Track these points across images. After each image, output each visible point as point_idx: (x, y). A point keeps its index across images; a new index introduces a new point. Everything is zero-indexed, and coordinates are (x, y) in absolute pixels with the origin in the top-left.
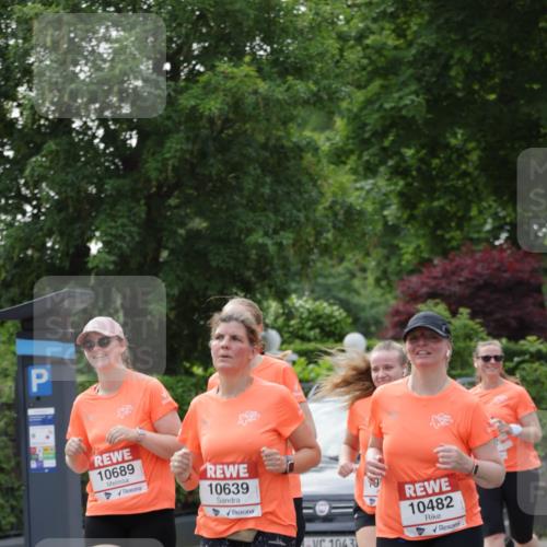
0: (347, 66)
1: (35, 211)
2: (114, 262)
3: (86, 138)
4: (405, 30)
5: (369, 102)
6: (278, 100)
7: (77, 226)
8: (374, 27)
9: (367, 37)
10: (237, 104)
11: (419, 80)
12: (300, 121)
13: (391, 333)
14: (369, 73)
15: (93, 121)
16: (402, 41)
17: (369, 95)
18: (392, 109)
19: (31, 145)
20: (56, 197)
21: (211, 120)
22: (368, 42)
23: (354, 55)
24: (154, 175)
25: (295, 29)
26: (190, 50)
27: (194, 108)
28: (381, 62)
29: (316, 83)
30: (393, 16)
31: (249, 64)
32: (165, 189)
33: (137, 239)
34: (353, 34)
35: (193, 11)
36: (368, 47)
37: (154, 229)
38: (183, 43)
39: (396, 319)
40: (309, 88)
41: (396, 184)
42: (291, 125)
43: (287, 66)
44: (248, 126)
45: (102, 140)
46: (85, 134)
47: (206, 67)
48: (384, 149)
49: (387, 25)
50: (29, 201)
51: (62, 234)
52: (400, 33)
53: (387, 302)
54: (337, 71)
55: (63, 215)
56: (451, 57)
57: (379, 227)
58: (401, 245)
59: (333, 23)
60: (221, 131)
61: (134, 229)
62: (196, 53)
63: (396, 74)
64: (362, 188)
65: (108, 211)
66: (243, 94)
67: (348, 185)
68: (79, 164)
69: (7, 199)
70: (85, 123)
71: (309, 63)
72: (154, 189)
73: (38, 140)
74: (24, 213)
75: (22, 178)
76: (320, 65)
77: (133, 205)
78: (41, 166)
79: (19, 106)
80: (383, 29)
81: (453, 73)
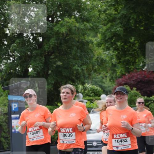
0: (101, 19)
1: (13, 59)
2: (36, 74)
3: (28, 39)
4: (117, 9)
5: (107, 30)
6: (82, 29)
7: (25, 63)
8: (109, 8)
9: (107, 11)
10: (70, 30)
11: (121, 23)
12: (88, 35)
14: (107, 21)
15: (29, 34)
16: (117, 12)
17: (107, 27)
18: (114, 31)
19: (12, 41)
20: (19, 55)
21: (63, 34)
23: (103, 16)
24: (46, 49)
25: (86, 8)
26: (57, 14)
27: (58, 31)
28: (111, 18)
29: (92, 24)
30: (114, 5)
31: (73, 19)
32: (50, 53)
33: (42, 67)
34: (103, 10)
35: (58, 3)
36: (107, 14)
37: (47, 64)
38: (55, 13)
40: (90, 25)
41: (115, 53)
42: (85, 35)
43: (84, 19)
44: (73, 36)
45: (32, 40)
47: (61, 19)
48: (112, 43)
49: (112, 8)
50: (11, 56)
51: (21, 66)
52: (116, 10)
53: (113, 86)
54: (98, 20)
55: (21, 60)
56: (130, 17)
57: (110, 65)
58: (117, 70)
59: (97, 7)
60: (66, 37)
61: (41, 64)
62: (58, 15)
63: (115, 22)
64: (106, 54)
65: (34, 59)
66: (72, 27)
67: (102, 53)
68: (26, 46)
69: (5, 56)
70: (27, 35)
71: (90, 18)
72: (47, 53)
73: (14, 39)
74: (10, 60)
75: (10, 50)
76: (93, 19)
77: (41, 58)
78: (15, 47)
79: (9, 30)
81: (131, 22)
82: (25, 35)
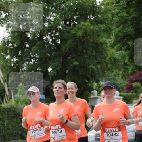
1: (34, 61)
3: (47, 42)
4: (129, 12)
5: (119, 31)
7: (45, 64)
8: (121, 11)
9: (119, 14)
10: (85, 32)
11: (132, 24)
12: (102, 36)
13: (126, 91)
14: (120, 23)
15: (49, 37)
16: (128, 15)
18: (126, 32)
19: (33, 44)
21: (79, 37)
22: (119, 15)
23: (116, 19)
24: (64, 50)
25: (101, 12)
26: (74, 18)
27: (75, 34)
28: (123, 20)
29: (106, 26)
30: (126, 8)
31: (89, 22)
32: (67, 54)
33: (61, 67)
34: (116, 13)
35: (74, 8)
36: (119, 16)
37: (65, 65)
38: (72, 17)
39: (127, 87)
41: (127, 52)
42: (99, 37)
43: (99, 22)
44: (88, 37)
45: (51, 42)
46: (47, 41)
47: (78, 23)
48: (124, 43)
49: (124, 10)
50: (32, 58)
51: (41, 67)
52: (128, 13)
53: (124, 83)
55: (41, 62)
56: (140, 19)
57: (122, 63)
58: (128, 68)
59: (110, 10)
60: (82, 39)
63: (126, 23)
64: (118, 53)
65: (53, 60)
66: (87, 30)
67: (115, 53)
68: (45, 48)
69: (27, 58)
70: (47, 38)
71: (104, 21)
72: (64, 55)
73: (35, 42)
74: (31, 61)
75: (31, 52)
76: (107, 21)
77: (59, 58)
79: (30, 34)
80: (123, 12)
81: (141, 23)
82: (45, 38)
